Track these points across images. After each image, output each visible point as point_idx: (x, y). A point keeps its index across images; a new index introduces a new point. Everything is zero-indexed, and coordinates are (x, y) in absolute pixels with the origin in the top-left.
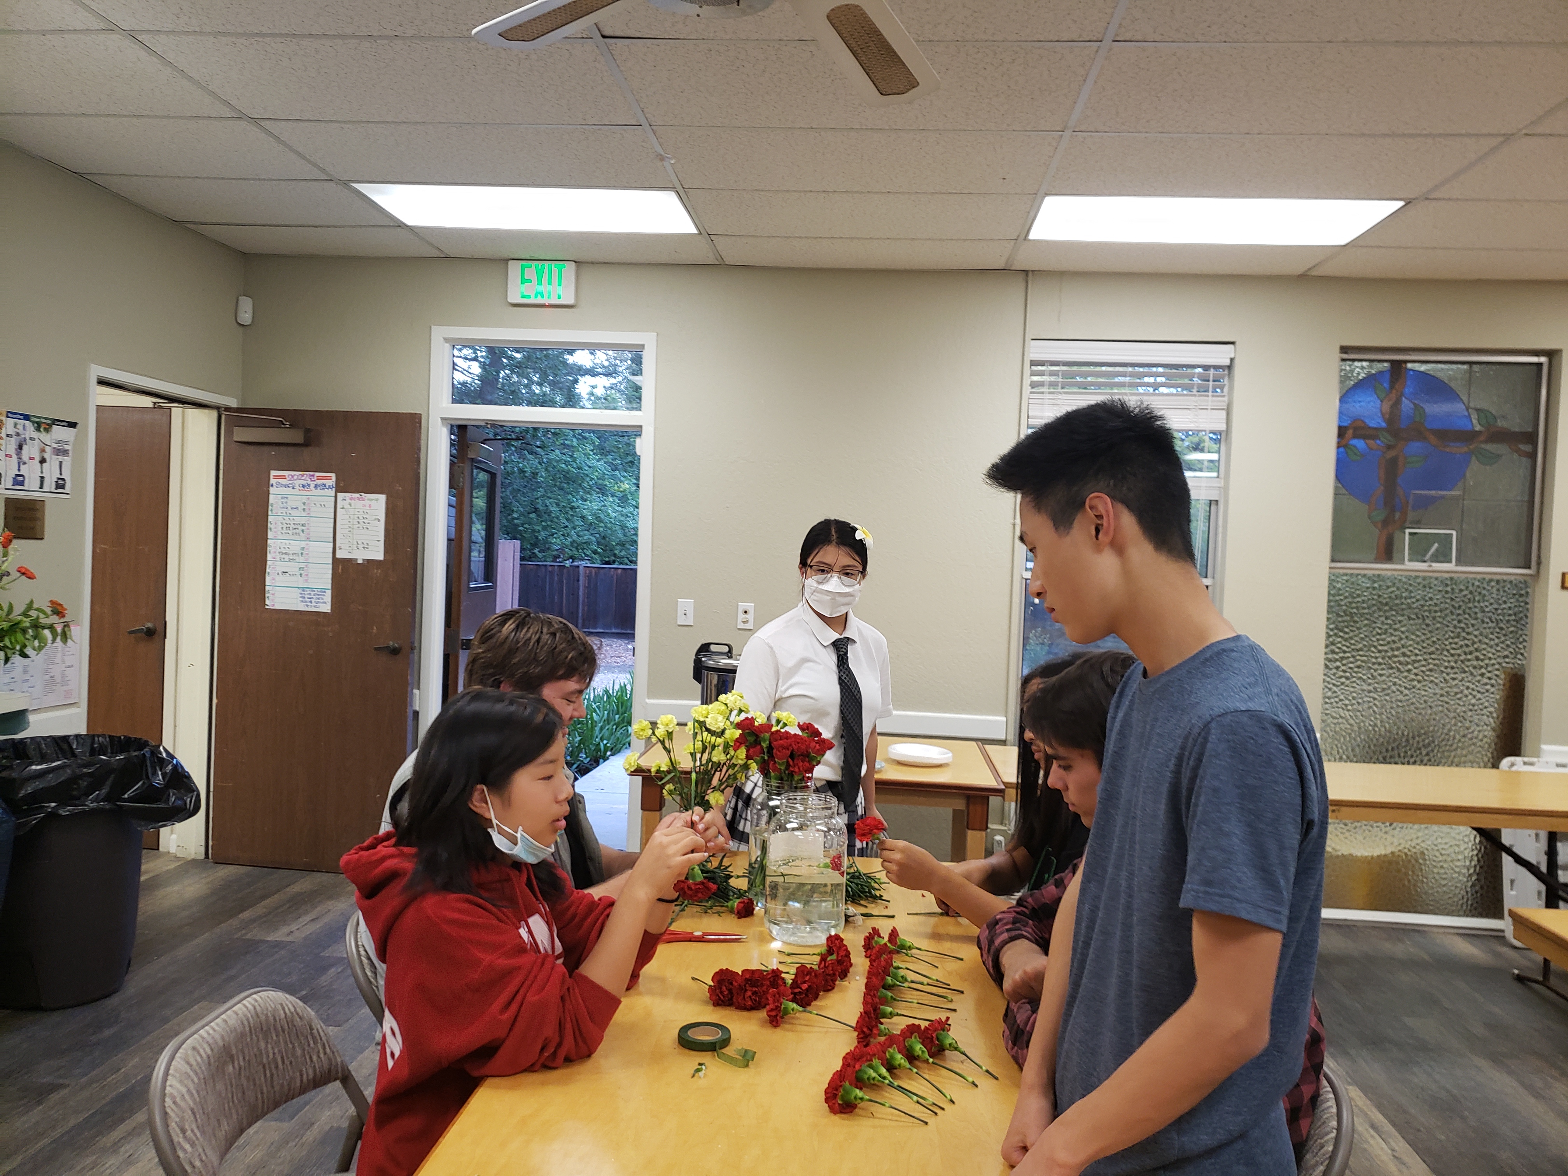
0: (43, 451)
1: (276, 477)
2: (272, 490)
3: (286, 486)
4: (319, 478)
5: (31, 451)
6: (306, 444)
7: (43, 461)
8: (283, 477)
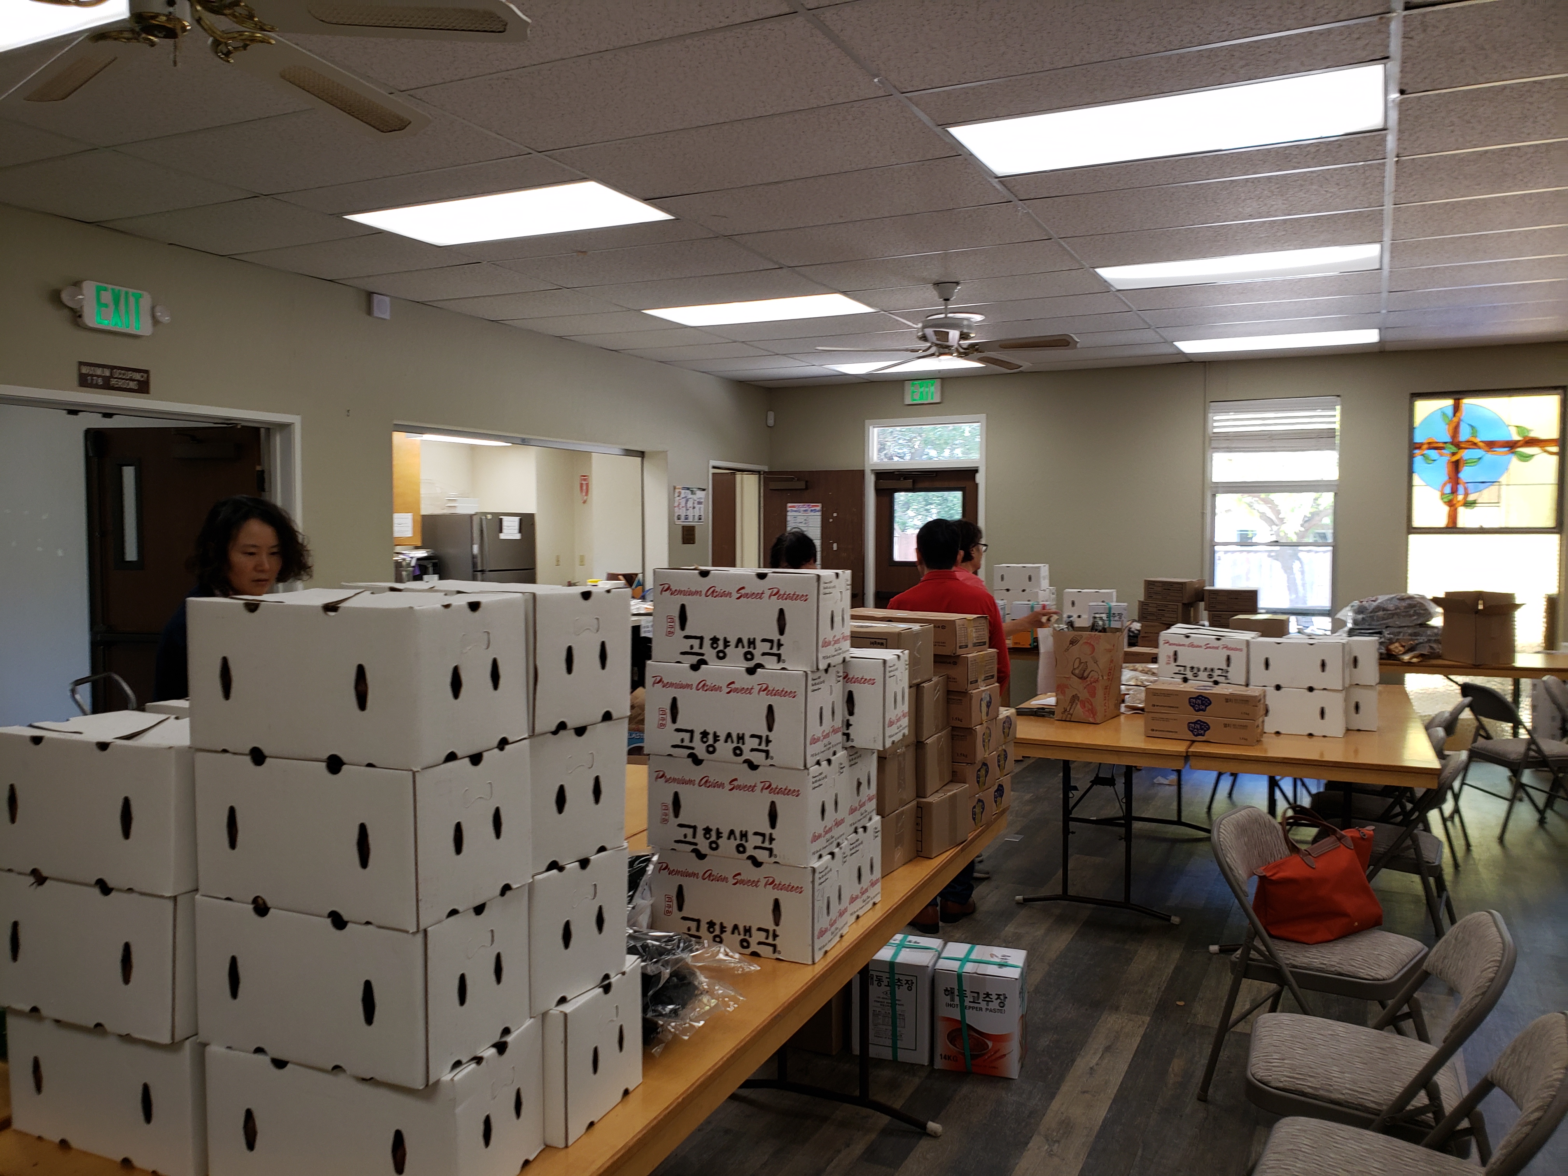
0: (694, 503)
1: (791, 507)
2: (789, 514)
3: (795, 511)
4: (813, 506)
5: (690, 504)
6: (807, 488)
7: (694, 508)
8: (793, 507)
